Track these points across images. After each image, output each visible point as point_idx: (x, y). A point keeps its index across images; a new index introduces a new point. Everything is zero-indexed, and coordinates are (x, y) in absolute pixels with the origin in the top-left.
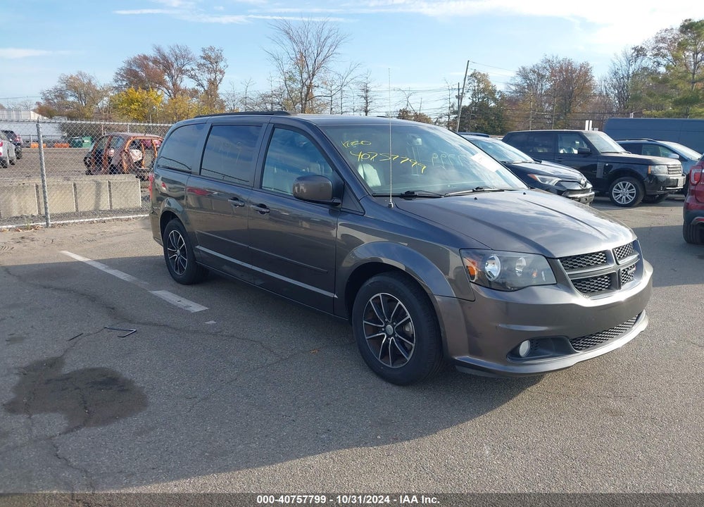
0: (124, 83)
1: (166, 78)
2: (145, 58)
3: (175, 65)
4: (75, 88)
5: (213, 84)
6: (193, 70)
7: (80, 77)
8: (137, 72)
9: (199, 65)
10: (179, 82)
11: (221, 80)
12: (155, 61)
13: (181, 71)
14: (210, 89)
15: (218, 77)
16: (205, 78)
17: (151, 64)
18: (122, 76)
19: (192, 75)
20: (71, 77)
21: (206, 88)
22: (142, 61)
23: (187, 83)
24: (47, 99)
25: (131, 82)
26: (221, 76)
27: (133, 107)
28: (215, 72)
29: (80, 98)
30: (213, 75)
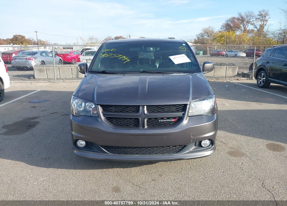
0: (224, 29)
1: (242, 26)
2: (234, 18)
3: (246, 20)
4: (207, 32)
5: (262, 27)
6: (253, 21)
7: (209, 28)
8: (230, 24)
9: (256, 19)
10: (246, 27)
11: (266, 25)
12: (238, 19)
13: (248, 22)
14: (260, 29)
15: (265, 23)
16: (258, 24)
17: (236, 20)
18: (224, 27)
19: (252, 24)
20: (206, 29)
21: (258, 29)
22: (233, 20)
23: (250, 27)
24: (198, 37)
25: (227, 29)
26: (266, 23)
27: (222, 39)
28: (264, 21)
29: (208, 36)
30: (263, 23)
